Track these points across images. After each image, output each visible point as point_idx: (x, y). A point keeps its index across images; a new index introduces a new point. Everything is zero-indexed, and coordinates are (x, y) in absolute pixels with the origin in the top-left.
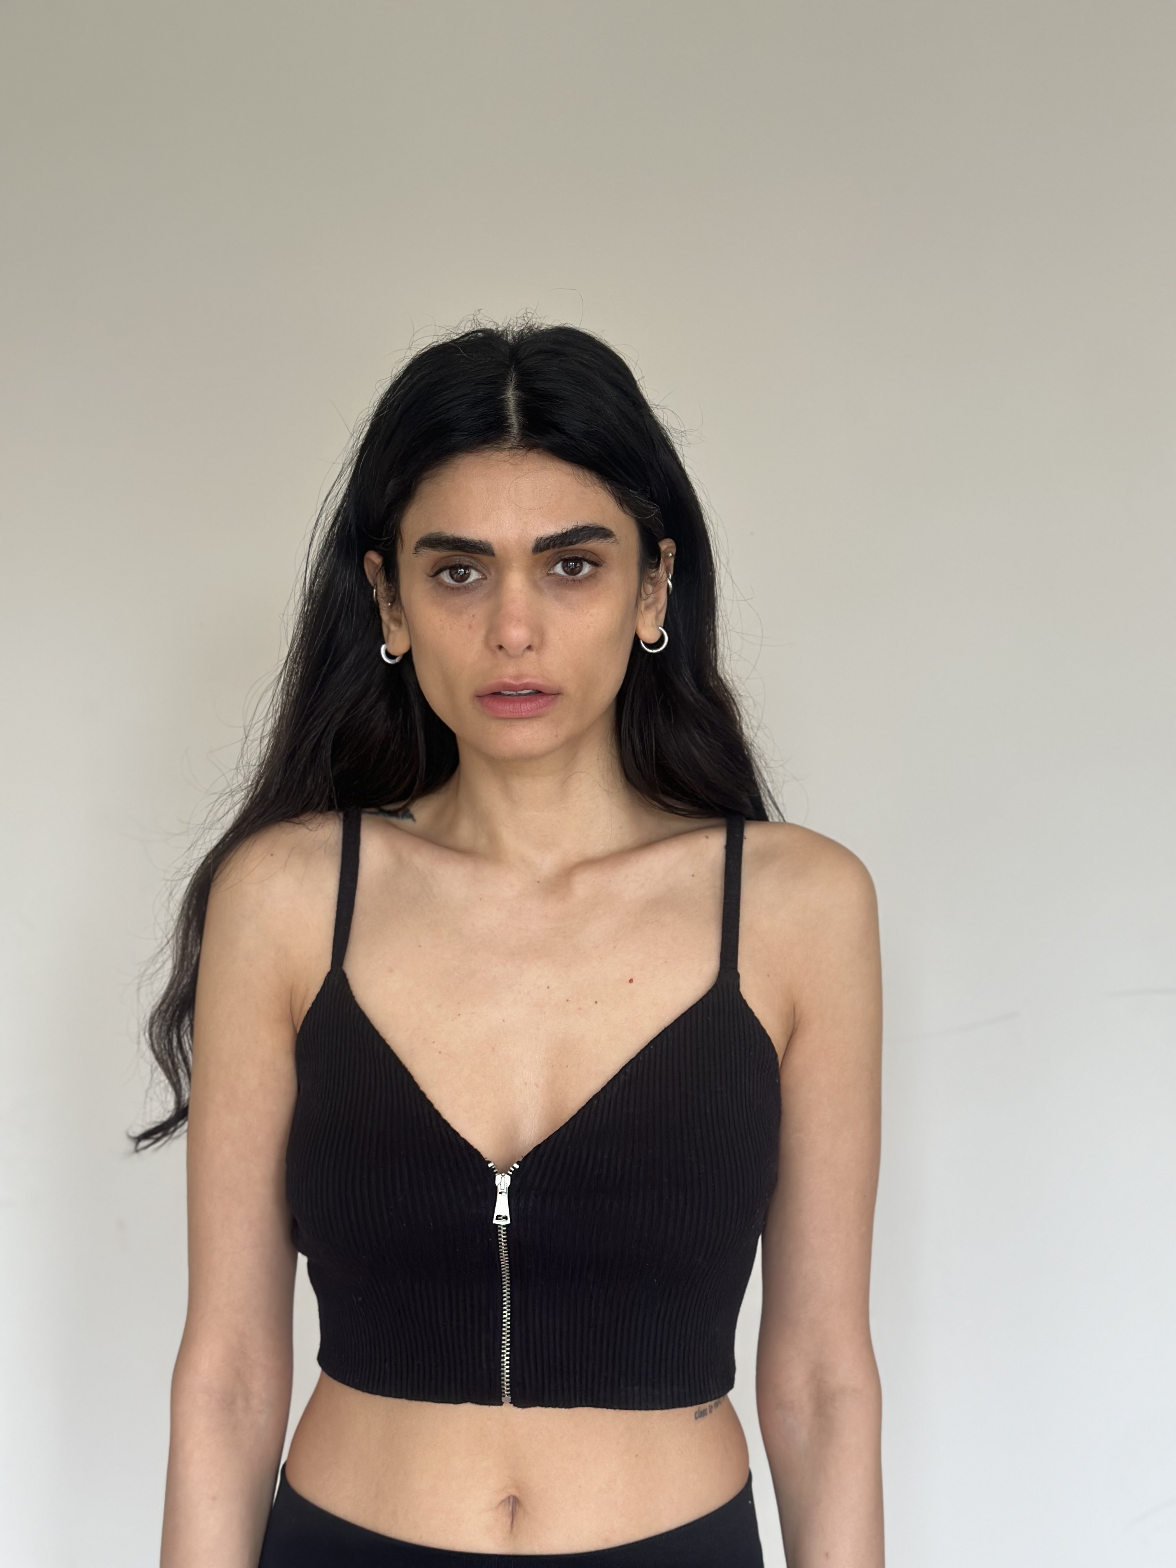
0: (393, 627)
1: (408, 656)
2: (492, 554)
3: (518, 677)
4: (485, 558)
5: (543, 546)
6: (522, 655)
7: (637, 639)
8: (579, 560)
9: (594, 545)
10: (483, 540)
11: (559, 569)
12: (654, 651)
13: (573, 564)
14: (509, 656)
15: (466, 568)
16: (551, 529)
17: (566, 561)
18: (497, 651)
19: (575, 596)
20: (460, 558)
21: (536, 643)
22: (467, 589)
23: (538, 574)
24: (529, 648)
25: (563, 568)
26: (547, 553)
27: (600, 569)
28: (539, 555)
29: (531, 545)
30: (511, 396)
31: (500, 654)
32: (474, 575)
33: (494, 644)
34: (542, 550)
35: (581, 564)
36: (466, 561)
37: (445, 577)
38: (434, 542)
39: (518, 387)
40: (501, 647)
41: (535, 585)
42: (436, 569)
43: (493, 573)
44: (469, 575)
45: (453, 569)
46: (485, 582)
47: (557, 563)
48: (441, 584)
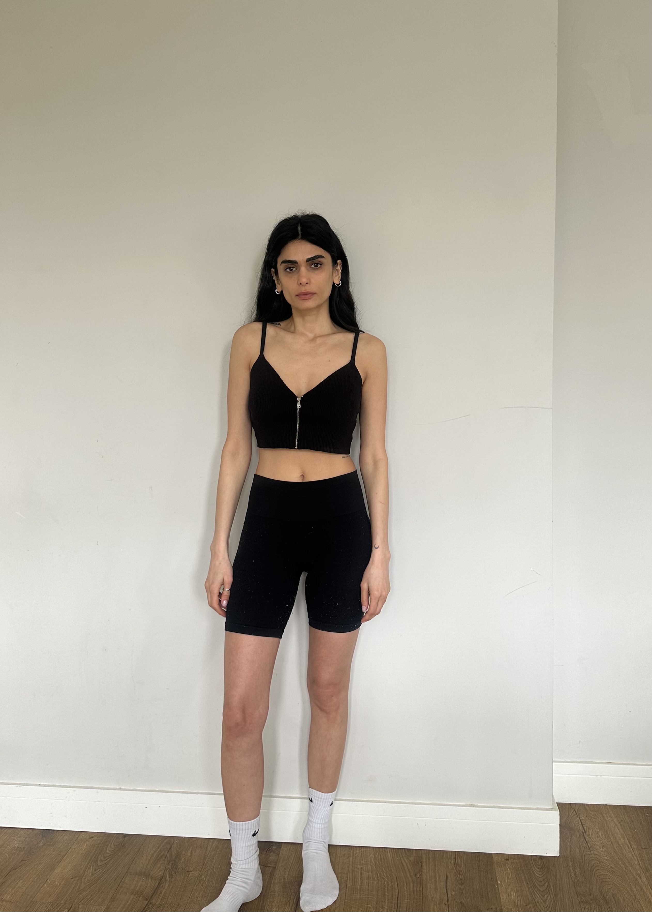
0: (278, 285)
1: (282, 292)
2: (297, 263)
3: (305, 290)
4: (296, 264)
5: (308, 260)
6: (306, 285)
7: (334, 284)
8: (318, 264)
9: (320, 259)
10: (295, 260)
11: (313, 266)
12: (339, 286)
13: (316, 265)
14: (303, 286)
15: (292, 267)
16: (310, 256)
17: (314, 264)
18: (300, 285)
19: (316, 272)
20: (290, 265)
21: (308, 282)
22: (293, 272)
23: (308, 267)
24: (307, 283)
25: (314, 265)
26: (309, 262)
27: (322, 266)
28: (308, 262)
29: (305, 260)
30: (299, 228)
31: (301, 285)
32: (294, 269)
33: (299, 283)
34: (308, 261)
35: (318, 265)
36: (292, 266)
37: (288, 270)
38: (285, 262)
39: (300, 226)
40: (301, 284)
41: (307, 270)
42: (285, 269)
43: (298, 268)
44: (293, 269)
45: (289, 268)
46: (296, 270)
47: (312, 265)
48: (287, 271)
